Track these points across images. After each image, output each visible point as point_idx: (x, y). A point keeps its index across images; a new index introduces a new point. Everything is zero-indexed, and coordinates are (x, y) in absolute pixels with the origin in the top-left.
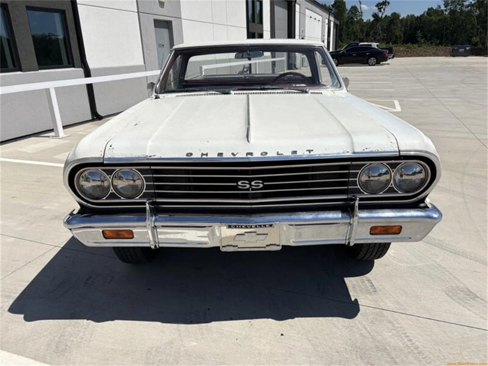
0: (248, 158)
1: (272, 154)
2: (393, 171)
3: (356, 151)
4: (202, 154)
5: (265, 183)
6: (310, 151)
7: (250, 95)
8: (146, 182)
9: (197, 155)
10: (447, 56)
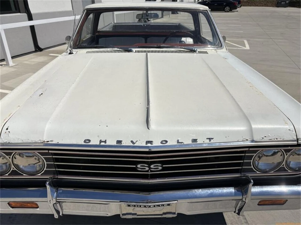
0: (148, 147)
1: (172, 143)
2: (287, 155)
3: (255, 139)
4: (101, 141)
5: (164, 166)
6: (210, 139)
7: (149, 54)
8: (46, 162)
9: (95, 141)
10: (273, 7)
